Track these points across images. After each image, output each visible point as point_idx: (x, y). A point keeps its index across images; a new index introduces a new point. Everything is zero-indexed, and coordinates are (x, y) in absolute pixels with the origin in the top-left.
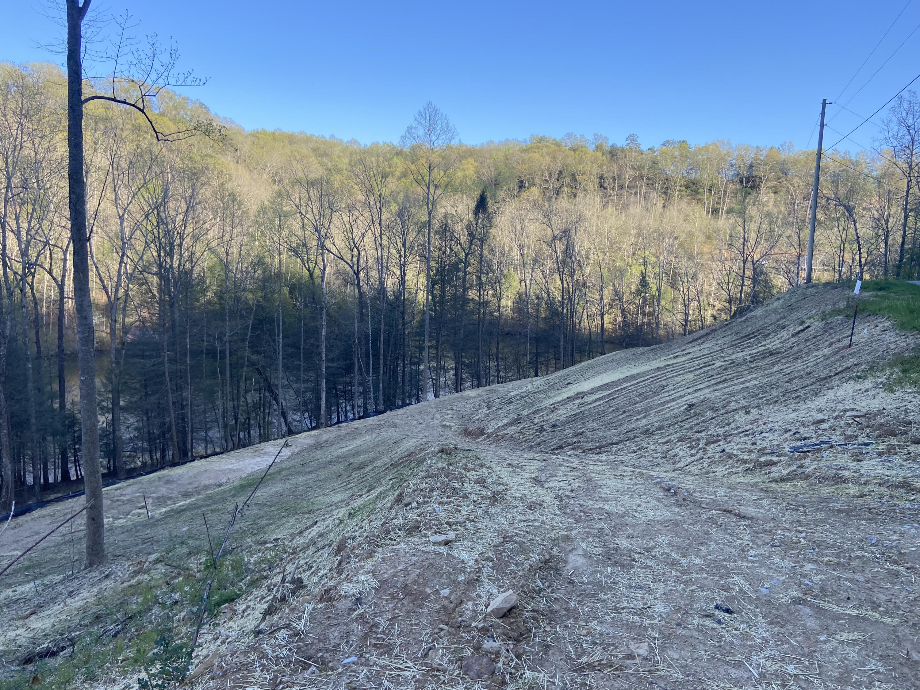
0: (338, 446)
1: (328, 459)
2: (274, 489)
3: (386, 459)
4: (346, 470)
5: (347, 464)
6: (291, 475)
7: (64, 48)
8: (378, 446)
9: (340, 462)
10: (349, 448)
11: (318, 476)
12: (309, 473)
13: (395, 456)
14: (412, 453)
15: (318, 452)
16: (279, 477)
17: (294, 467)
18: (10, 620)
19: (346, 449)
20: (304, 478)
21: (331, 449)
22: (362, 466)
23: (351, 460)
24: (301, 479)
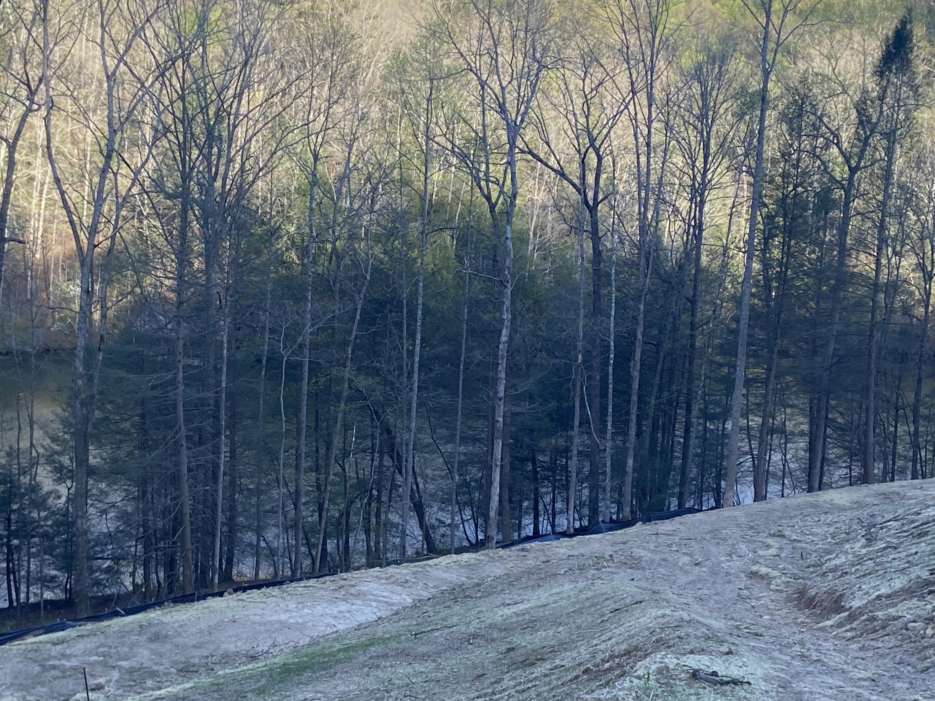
0: (499, 600)
1: (472, 629)
2: (341, 688)
3: (584, 652)
4: (497, 663)
5: (504, 648)
6: (385, 656)
8: (580, 612)
9: (493, 640)
10: (521, 607)
11: (437, 669)
12: (424, 657)
13: (602, 647)
14: (636, 648)
15: (457, 608)
16: (362, 659)
17: (397, 637)
19: (514, 609)
20: (409, 670)
21: (484, 605)
22: (532, 659)
23: (517, 640)
24: (403, 669)
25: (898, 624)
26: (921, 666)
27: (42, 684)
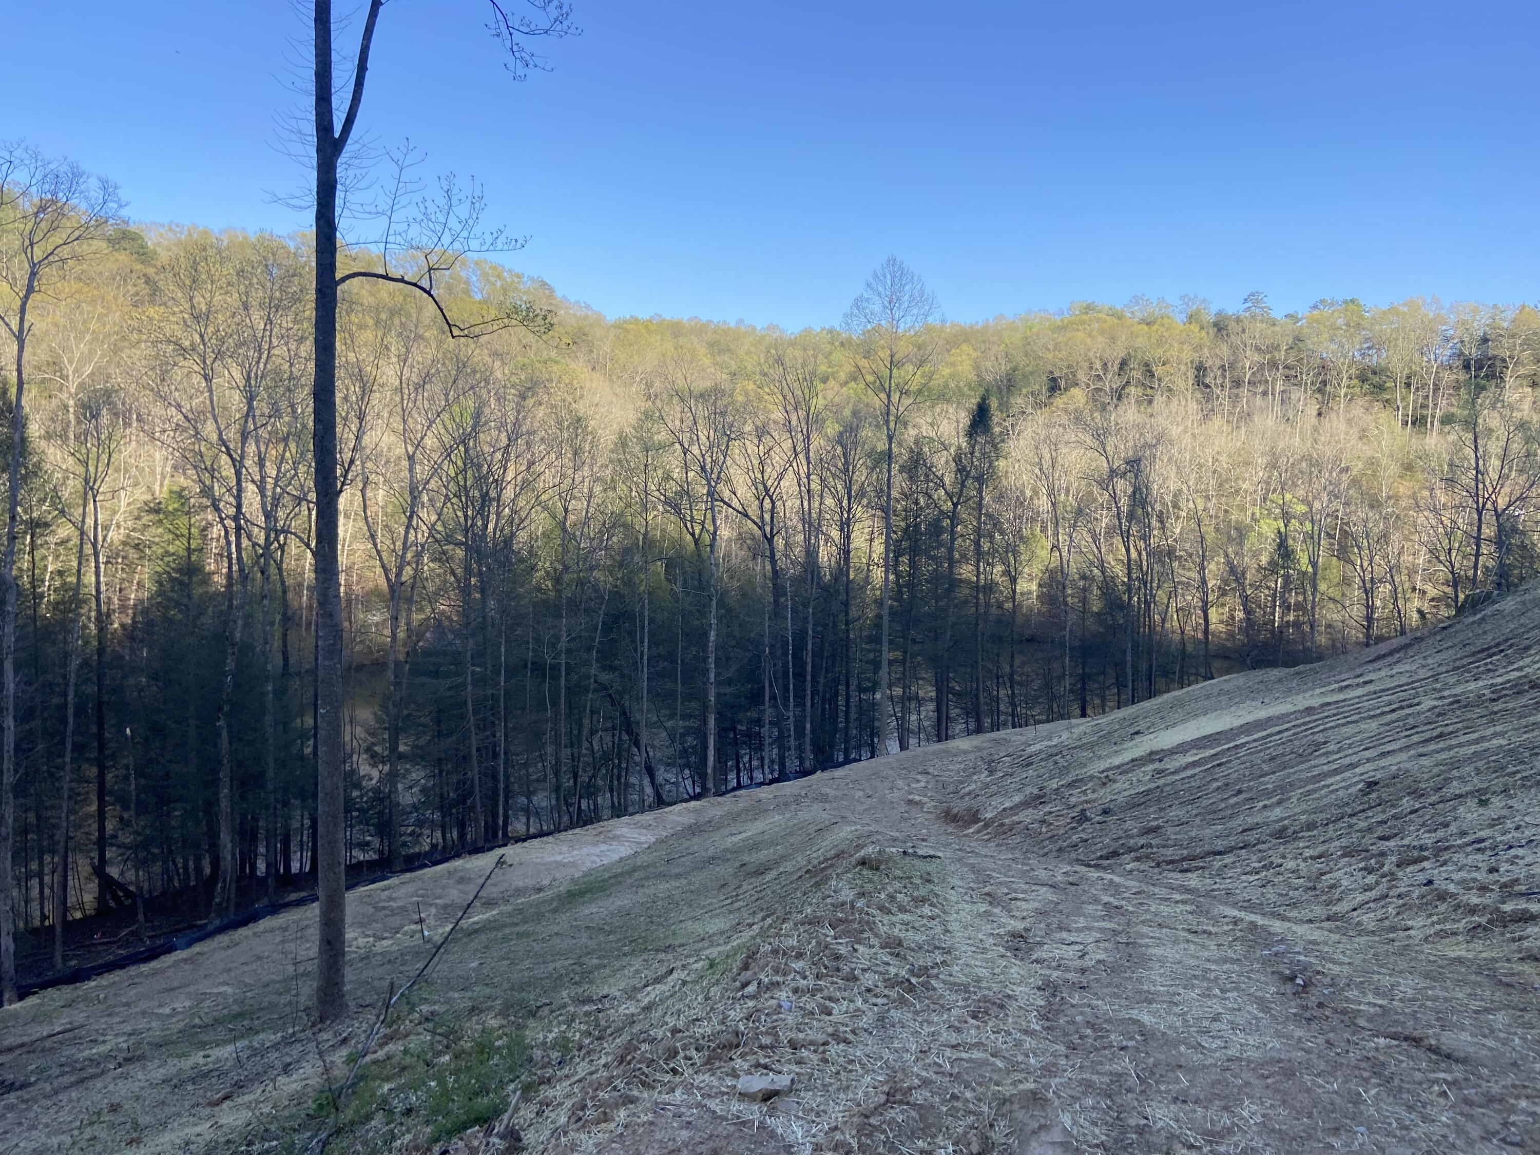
0: (726, 832)
1: (710, 854)
2: (619, 903)
3: (801, 860)
4: (735, 875)
5: (738, 864)
6: (647, 878)
7: (312, 200)
8: (791, 834)
9: (728, 860)
10: (745, 835)
11: (689, 884)
12: (678, 876)
13: (815, 855)
14: (843, 852)
15: (695, 840)
16: (629, 881)
17: (653, 864)
18: (193, 1107)
19: (740, 837)
20: (668, 886)
21: (717, 836)
22: (762, 869)
23: (746, 858)
24: (663, 886)
25: (1021, 826)
26: (1042, 852)
27: (376, 921)
